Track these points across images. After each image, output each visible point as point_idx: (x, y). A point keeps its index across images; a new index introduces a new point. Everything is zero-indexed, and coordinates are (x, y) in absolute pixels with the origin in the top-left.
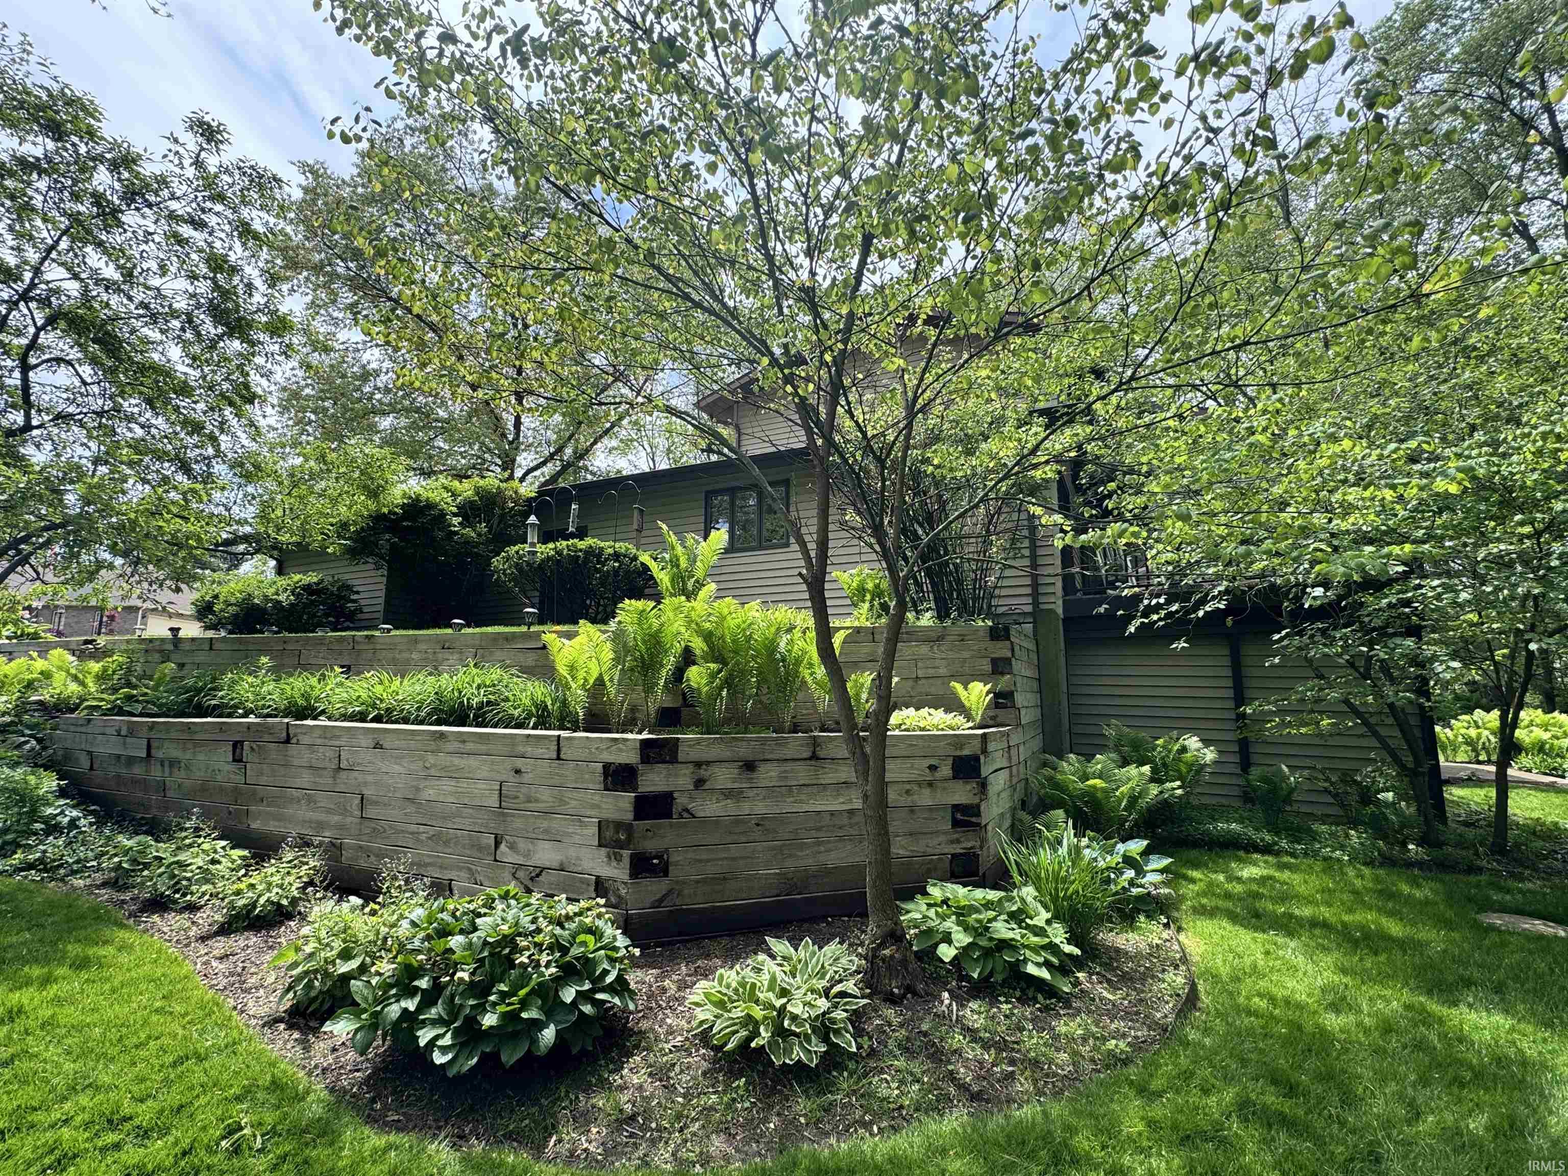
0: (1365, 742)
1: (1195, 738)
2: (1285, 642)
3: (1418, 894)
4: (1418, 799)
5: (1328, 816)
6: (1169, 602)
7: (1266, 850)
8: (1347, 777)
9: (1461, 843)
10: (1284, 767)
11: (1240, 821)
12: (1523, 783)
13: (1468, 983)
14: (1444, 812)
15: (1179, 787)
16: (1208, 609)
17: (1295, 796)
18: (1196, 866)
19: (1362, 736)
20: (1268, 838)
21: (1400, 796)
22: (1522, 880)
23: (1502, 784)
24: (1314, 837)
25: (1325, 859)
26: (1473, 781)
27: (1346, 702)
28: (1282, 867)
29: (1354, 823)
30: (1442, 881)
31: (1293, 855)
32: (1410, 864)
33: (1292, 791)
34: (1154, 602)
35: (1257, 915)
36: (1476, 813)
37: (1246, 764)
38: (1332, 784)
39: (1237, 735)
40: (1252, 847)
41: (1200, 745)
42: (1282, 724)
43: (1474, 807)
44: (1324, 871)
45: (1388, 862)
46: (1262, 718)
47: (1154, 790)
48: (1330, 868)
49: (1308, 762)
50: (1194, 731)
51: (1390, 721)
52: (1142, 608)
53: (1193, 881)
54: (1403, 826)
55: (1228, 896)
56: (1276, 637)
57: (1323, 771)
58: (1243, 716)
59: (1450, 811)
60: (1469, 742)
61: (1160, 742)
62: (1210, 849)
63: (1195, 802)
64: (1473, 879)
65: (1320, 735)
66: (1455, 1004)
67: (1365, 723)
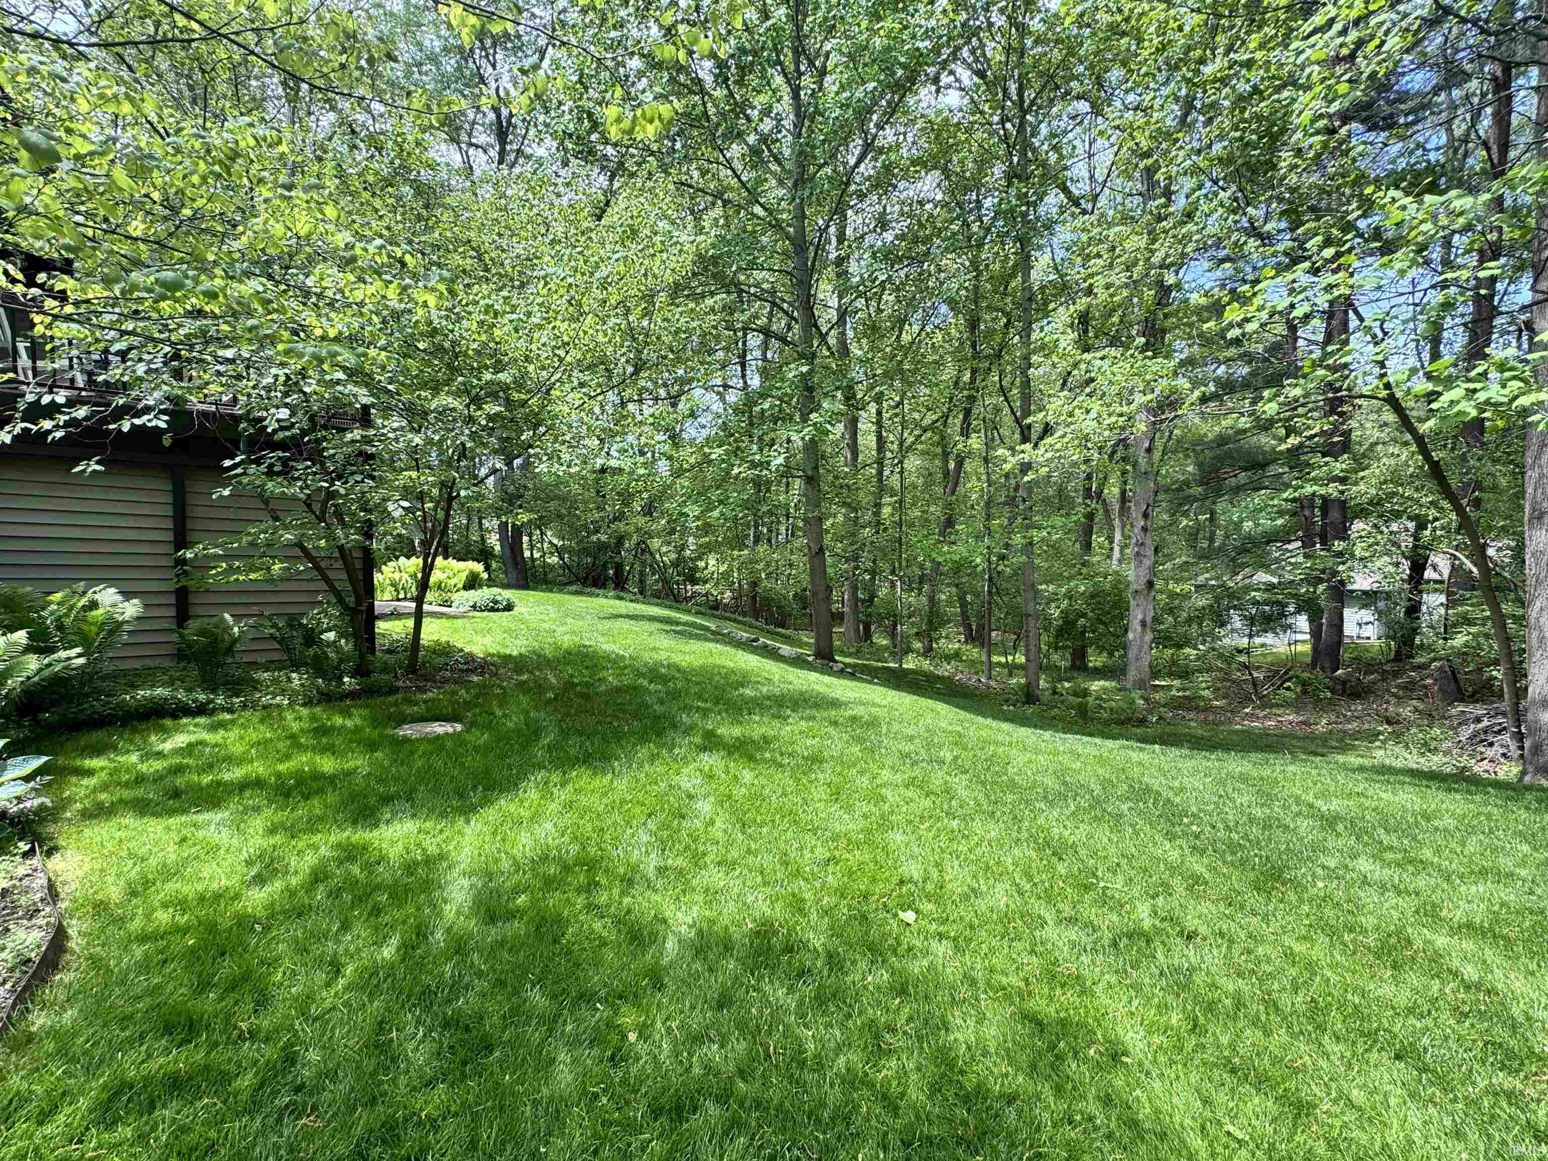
0: (313, 586)
1: (112, 590)
2: (239, 471)
3: (349, 723)
4: (355, 635)
5: (272, 662)
6: (71, 403)
7: (201, 710)
8: (293, 621)
9: (385, 669)
10: (227, 616)
11: (171, 683)
12: (433, 614)
13: (387, 800)
14: (373, 643)
15: (79, 656)
16: (137, 421)
17: (238, 647)
18: (97, 751)
19: (312, 580)
20: (202, 697)
21: (341, 635)
22: (425, 692)
23: (419, 616)
24: (255, 685)
25: (264, 707)
26: (395, 615)
27: (299, 545)
28: (214, 728)
29: (296, 666)
30: (368, 706)
31: (231, 711)
32: (343, 696)
33: (235, 641)
34: (46, 399)
35: (176, 794)
36: (397, 641)
37: (183, 616)
38: (279, 629)
39: (173, 586)
40: (180, 711)
41: (119, 598)
42: (231, 570)
43: (395, 637)
44: (262, 721)
45: (327, 698)
46: (204, 564)
47: (33, 663)
48: (269, 716)
49: (255, 610)
50: (110, 582)
51: (339, 564)
52: (22, 406)
53: (90, 773)
54: (341, 661)
55: (140, 780)
56: (227, 463)
57: (270, 618)
58: (183, 561)
59: (378, 642)
60: (394, 584)
61: (57, 597)
62: (124, 725)
63: (108, 667)
64: (391, 699)
65: (271, 581)
66: (376, 825)
67: (317, 567)
